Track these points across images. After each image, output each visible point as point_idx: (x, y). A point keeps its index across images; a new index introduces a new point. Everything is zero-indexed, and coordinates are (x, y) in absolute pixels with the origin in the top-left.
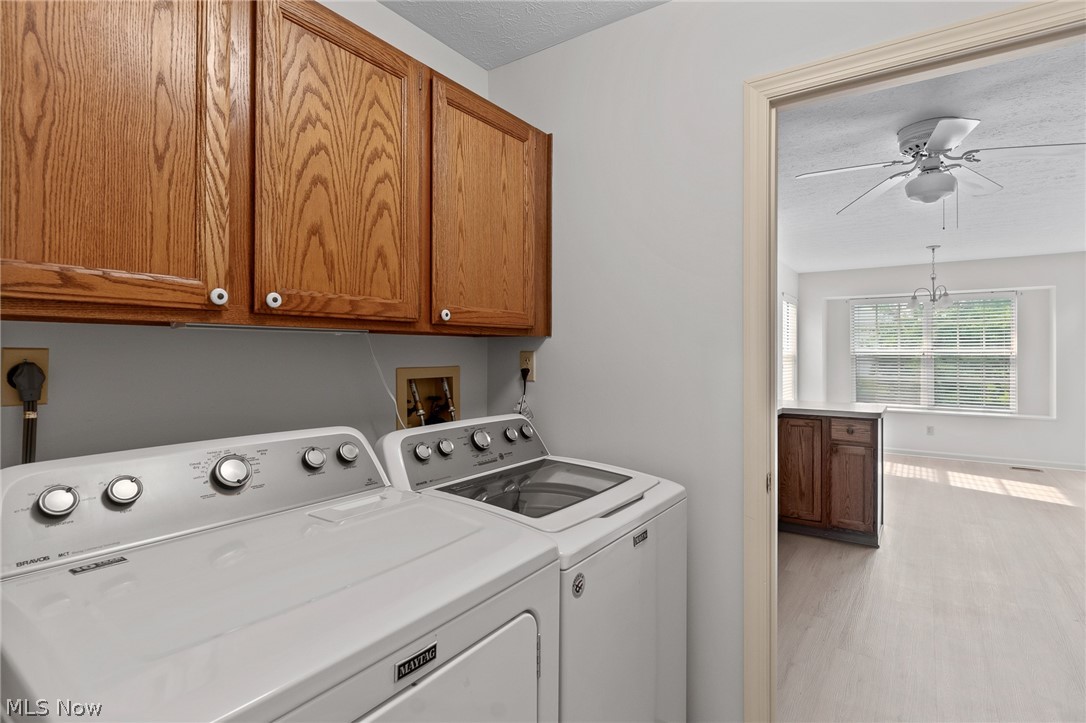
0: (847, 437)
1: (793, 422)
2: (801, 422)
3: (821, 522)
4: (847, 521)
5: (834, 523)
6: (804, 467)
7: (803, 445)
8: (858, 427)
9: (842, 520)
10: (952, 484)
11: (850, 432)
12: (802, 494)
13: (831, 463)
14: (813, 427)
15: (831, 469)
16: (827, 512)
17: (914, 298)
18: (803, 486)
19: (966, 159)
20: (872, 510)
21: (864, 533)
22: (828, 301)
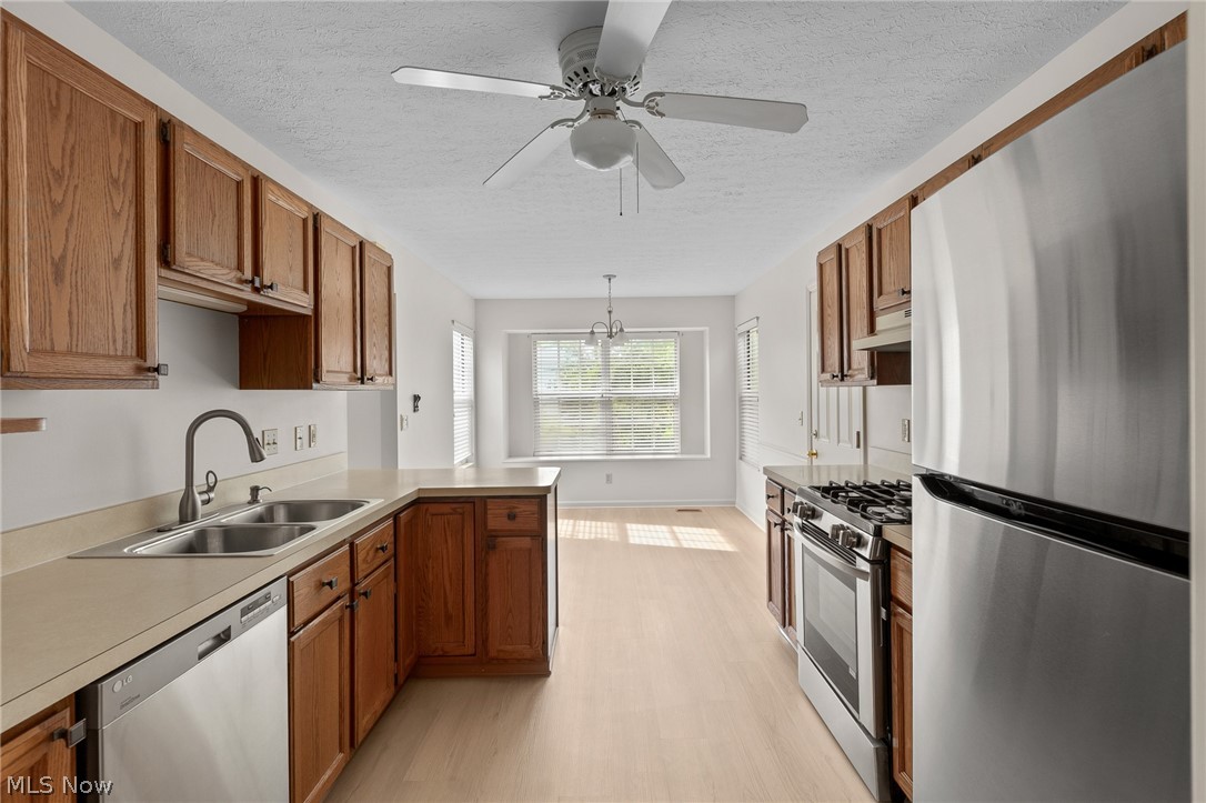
0: (509, 525)
1: (434, 508)
2: (446, 508)
3: (474, 655)
4: (509, 648)
5: (493, 653)
6: (450, 575)
7: (449, 541)
8: (522, 508)
9: (502, 647)
10: (632, 541)
11: (512, 517)
12: (448, 618)
13: (487, 565)
14: (462, 514)
15: (487, 575)
16: (483, 639)
17: (592, 333)
18: (450, 605)
19: (648, 107)
20: (540, 627)
21: (532, 660)
22: (510, 335)
